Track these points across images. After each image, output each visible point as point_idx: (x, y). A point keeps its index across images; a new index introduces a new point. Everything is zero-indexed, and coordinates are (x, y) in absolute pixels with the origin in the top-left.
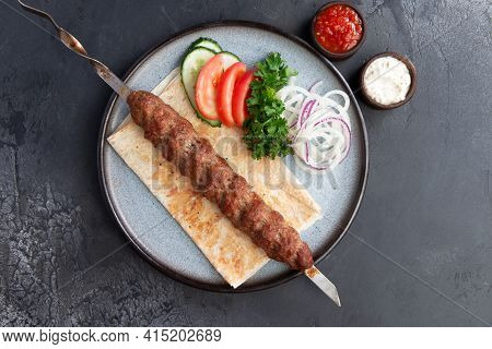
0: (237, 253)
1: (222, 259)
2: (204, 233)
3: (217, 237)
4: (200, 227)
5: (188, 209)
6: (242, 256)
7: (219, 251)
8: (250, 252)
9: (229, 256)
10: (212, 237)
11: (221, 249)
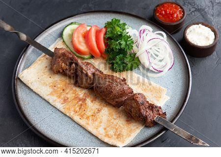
0: (117, 129)
1: (107, 135)
2: (90, 122)
3: (101, 122)
4: (88, 118)
5: (77, 109)
6: (121, 131)
7: (104, 131)
8: (126, 128)
9: (111, 132)
10: (97, 123)
11: (105, 129)
